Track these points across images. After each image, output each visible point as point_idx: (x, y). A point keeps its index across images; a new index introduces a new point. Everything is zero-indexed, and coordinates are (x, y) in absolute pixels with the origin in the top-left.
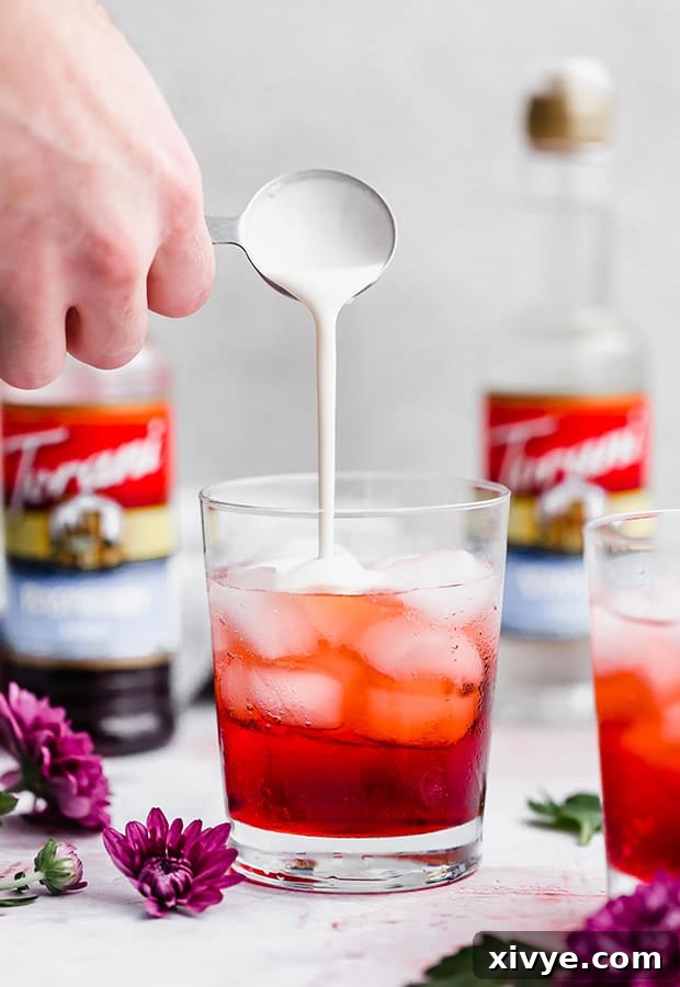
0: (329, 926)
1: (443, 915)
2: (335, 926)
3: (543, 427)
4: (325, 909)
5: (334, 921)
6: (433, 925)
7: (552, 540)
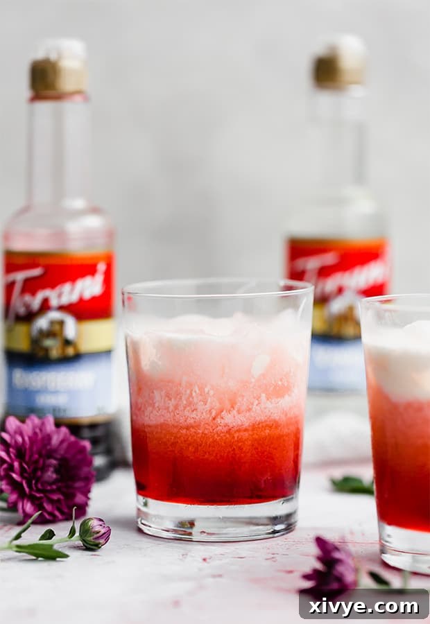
0: (201, 560)
1: (273, 554)
2: (204, 560)
3: (329, 259)
4: (198, 551)
5: (204, 557)
6: (267, 559)
7: (335, 331)
